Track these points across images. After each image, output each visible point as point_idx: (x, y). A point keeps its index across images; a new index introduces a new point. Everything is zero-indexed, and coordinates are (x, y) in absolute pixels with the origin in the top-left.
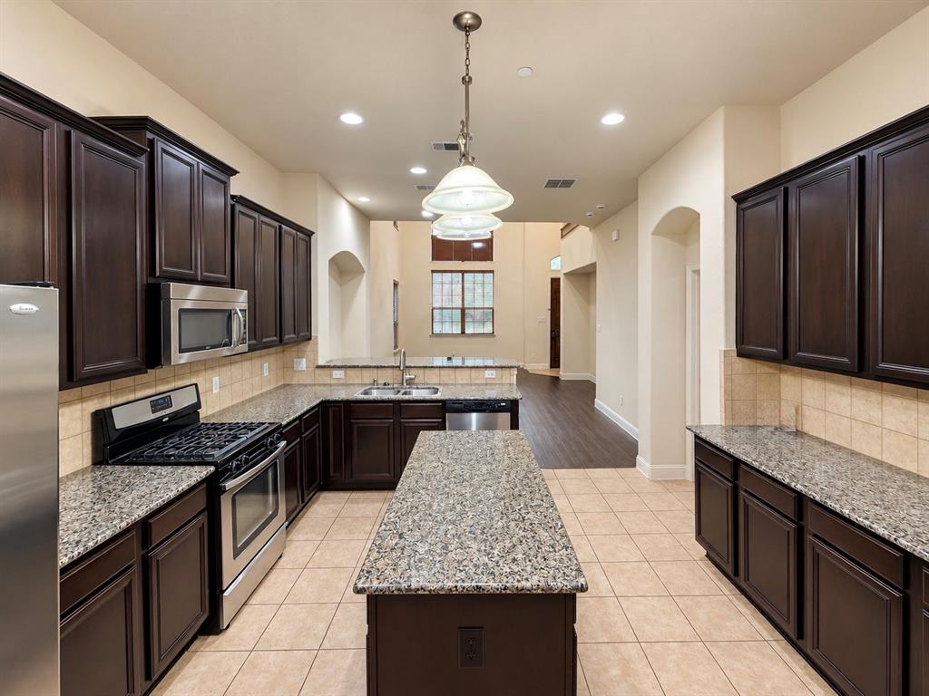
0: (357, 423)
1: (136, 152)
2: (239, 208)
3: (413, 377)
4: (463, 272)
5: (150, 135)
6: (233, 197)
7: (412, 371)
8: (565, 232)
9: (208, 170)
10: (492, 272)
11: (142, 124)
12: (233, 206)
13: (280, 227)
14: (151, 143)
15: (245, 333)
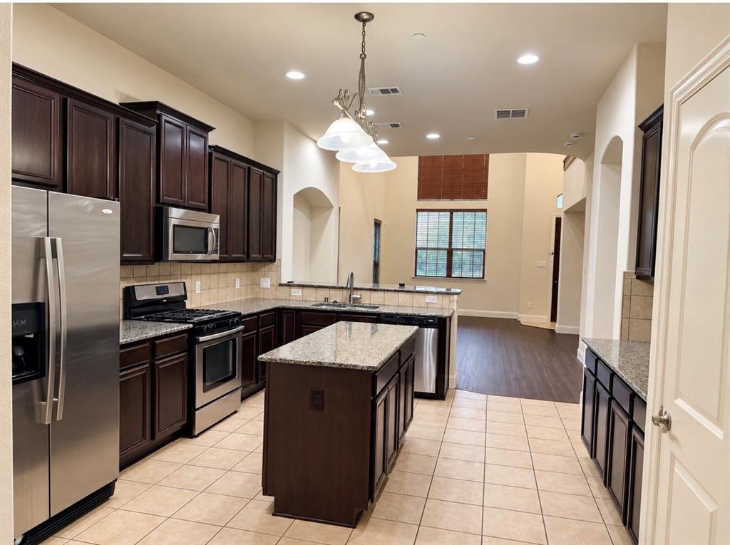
0: (306, 328)
1: (150, 124)
2: (215, 154)
3: (359, 296)
4: (452, 211)
5: (158, 112)
6: (210, 147)
7: (359, 292)
8: (567, 164)
9: (192, 129)
10: (485, 210)
11: (153, 106)
12: (210, 154)
13: (249, 168)
14: (159, 117)
15: (217, 246)
